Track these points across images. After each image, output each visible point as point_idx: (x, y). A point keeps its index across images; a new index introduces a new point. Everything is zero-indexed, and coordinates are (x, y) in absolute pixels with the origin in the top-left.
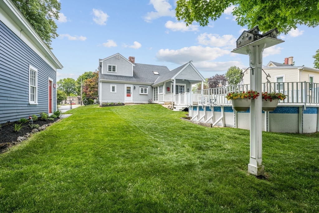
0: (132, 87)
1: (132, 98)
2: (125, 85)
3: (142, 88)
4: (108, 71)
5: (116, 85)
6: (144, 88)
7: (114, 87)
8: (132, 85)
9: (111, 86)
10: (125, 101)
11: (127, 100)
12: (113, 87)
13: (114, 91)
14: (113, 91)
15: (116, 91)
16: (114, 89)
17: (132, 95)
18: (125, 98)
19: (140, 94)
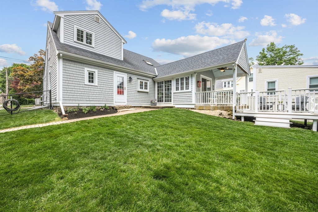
0: (126, 77)
1: (126, 97)
2: (115, 72)
3: (142, 81)
4: (75, 40)
5: (96, 71)
6: (144, 82)
7: (92, 74)
8: (126, 74)
9: (87, 70)
10: (114, 103)
11: (118, 100)
12: (89, 74)
13: (92, 82)
14: (89, 81)
15: (96, 83)
16: (92, 78)
17: (125, 92)
18: (114, 97)
19: (138, 92)
